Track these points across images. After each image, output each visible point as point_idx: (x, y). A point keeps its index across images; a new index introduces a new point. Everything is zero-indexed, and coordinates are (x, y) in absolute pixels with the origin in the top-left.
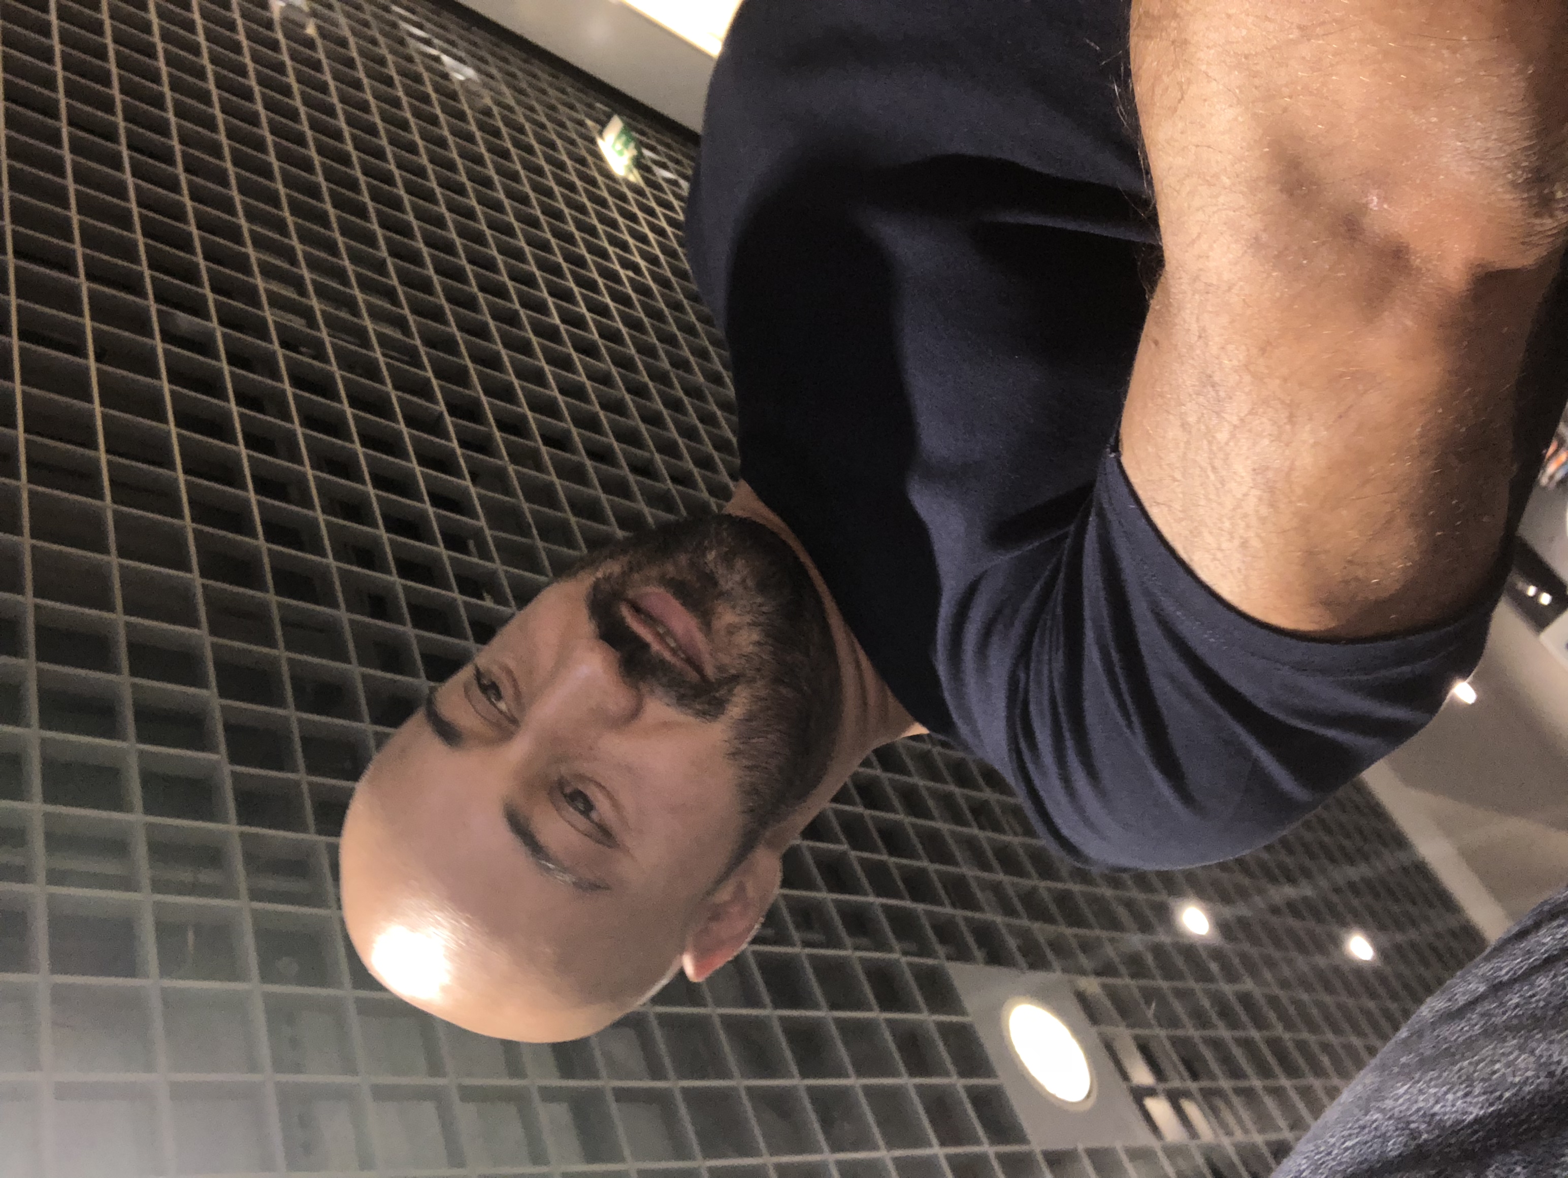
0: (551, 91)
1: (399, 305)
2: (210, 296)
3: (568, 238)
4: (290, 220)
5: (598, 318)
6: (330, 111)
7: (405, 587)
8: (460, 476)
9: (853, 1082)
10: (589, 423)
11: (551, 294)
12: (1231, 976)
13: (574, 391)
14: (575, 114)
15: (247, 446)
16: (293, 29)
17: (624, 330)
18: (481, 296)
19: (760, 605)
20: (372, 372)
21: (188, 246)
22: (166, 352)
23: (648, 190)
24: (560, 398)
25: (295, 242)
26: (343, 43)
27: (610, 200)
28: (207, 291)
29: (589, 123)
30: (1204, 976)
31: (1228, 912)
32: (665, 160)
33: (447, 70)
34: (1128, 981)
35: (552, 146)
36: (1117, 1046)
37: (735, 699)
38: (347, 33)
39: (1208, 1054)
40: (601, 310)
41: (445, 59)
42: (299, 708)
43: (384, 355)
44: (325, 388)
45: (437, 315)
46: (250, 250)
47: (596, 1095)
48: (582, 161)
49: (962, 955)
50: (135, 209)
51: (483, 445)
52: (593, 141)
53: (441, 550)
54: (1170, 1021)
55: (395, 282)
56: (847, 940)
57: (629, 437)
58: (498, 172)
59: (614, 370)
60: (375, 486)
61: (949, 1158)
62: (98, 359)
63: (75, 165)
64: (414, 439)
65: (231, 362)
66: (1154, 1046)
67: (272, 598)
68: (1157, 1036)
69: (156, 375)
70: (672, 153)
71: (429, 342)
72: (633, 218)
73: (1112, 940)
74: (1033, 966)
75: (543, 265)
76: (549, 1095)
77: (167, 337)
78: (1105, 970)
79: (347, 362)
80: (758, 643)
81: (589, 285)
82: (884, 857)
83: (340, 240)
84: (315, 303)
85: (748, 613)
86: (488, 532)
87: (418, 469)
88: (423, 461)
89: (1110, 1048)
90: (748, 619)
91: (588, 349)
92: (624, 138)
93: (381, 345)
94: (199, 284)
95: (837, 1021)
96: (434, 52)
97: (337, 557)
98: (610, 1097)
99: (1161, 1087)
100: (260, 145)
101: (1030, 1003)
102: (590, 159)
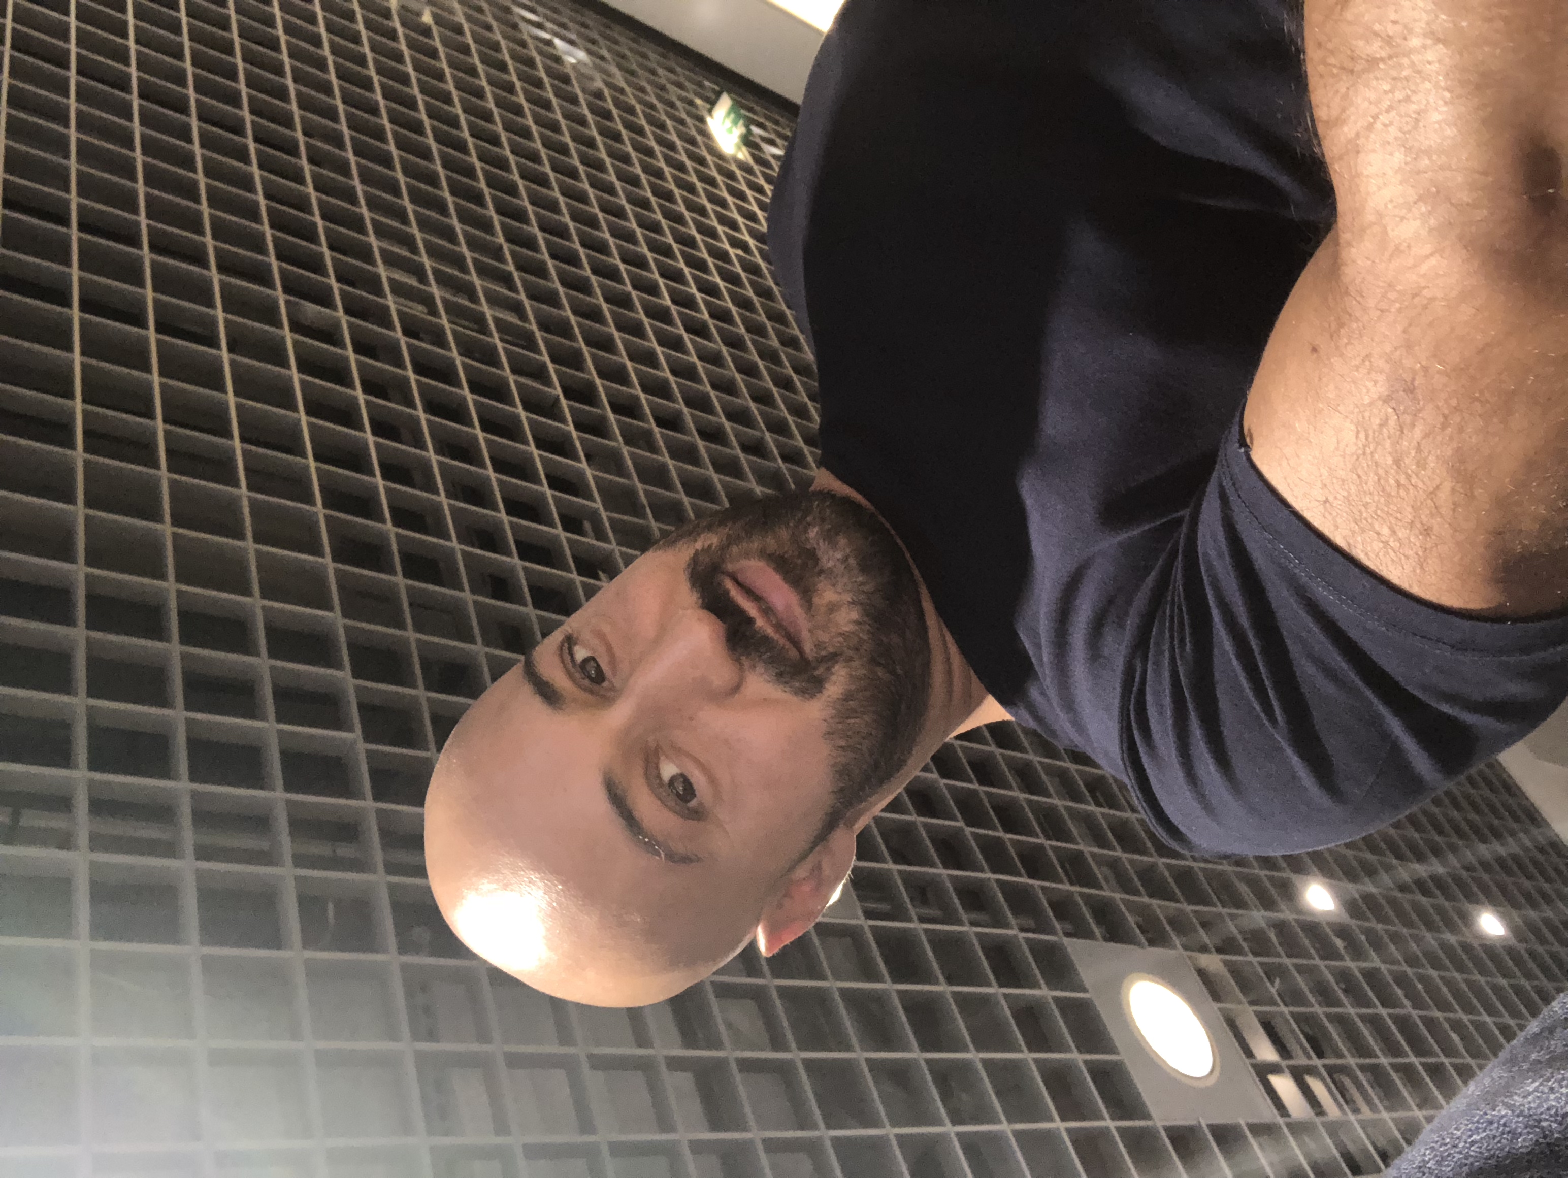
0: (660, 71)
1: (516, 291)
2: (335, 286)
3: (678, 219)
4: (410, 208)
5: (708, 298)
6: (447, 99)
7: (525, 569)
8: (576, 458)
9: (973, 1055)
10: (699, 403)
11: (662, 275)
12: (1357, 953)
13: (685, 372)
14: (684, 94)
15: (374, 433)
16: (410, 19)
17: (734, 310)
18: (594, 279)
19: (862, 584)
20: (491, 357)
21: (312, 237)
22: (296, 343)
23: (756, 168)
24: (672, 379)
25: (415, 230)
26: (459, 30)
27: (719, 178)
28: (333, 281)
29: (698, 101)
30: (1328, 953)
31: (1353, 889)
32: (773, 136)
33: (559, 53)
34: (1250, 958)
35: (662, 127)
36: (1239, 1022)
37: (834, 678)
38: (462, 20)
39: (1332, 1030)
40: (710, 290)
41: (557, 42)
42: (428, 688)
43: (502, 340)
44: (447, 374)
45: (552, 299)
46: (372, 239)
47: (720, 1065)
48: (692, 141)
49: (1080, 932)
50: (263, 202)
51: (596, 427)
52: (702, 120)
53: (559, 531)
54: (1293, 997)
55: (511, 268)
56: (964, 916)
57: (739, 416)
58: (610, 155)
59: (724, 350)
60: (496, 470)
61: (1069, 1131)
62: (231, 350)
63: (205, 159)
64: (532, 423)
65: (356, 351)
66: (1278, 1024)
67: (400, 580)
68: (1282, 1014)
69: (285, 364)
70: (780, 129)
71: (545, 326)
72: (741, 196)
73: (1233, 917)
74: (1152, 943)
75: (655, 247)
76: (675, 1064)
77: (296, 327)
78: (1226, 947)
79: (467, 349)
80: (857, 623)
81: (699, 265)
82: (1000, 834)
83: (458, 227)
84: (435, 291)
85: (850, 591)
86: (604, 515)
87: (536, 452)
88: (541, 444)
89: (1232, 1023)
90: (847, 597)
91: (698, 329)
92: (732, 116)
93: (499, 330)
94: (325, 274)
95: (954, 994)
96: (546, 36)
97: (461, 541)
98: (734, 1066)
99: (1284, 1063)
100: (379, 135)
101: (1150, 980)
102: (699, 138)
